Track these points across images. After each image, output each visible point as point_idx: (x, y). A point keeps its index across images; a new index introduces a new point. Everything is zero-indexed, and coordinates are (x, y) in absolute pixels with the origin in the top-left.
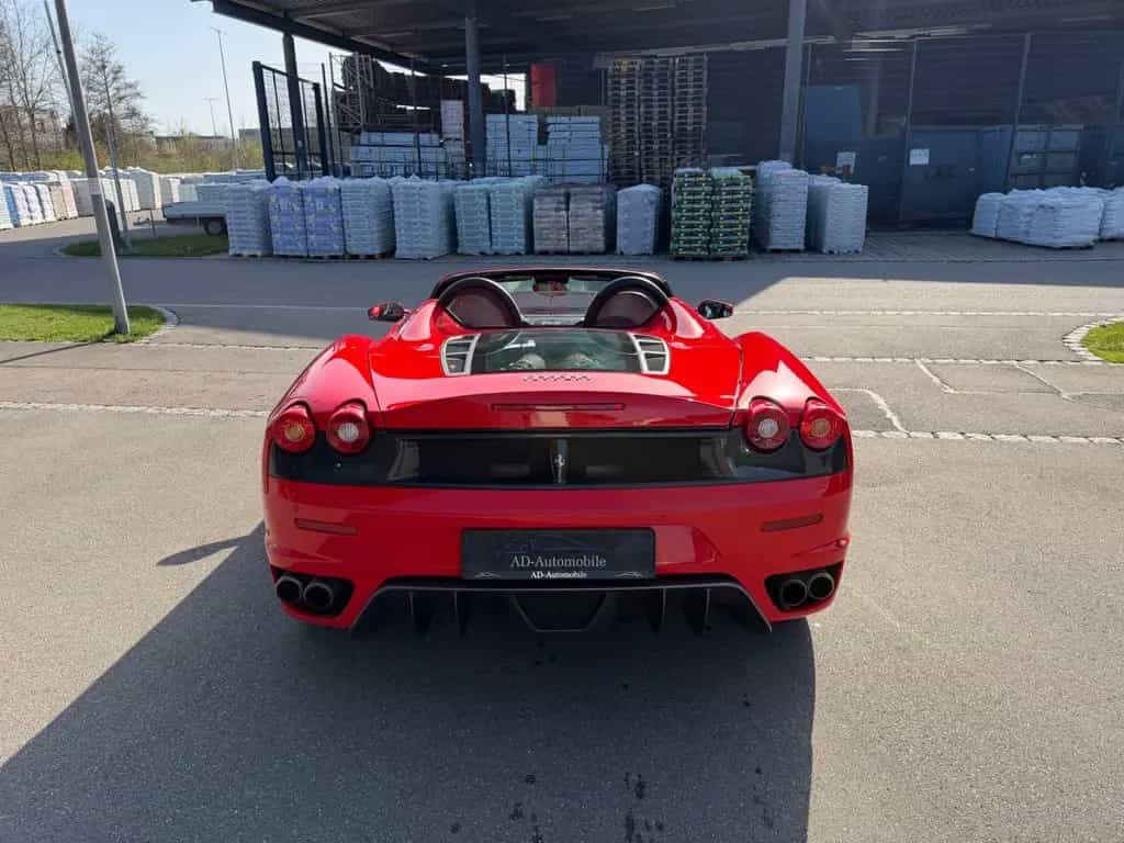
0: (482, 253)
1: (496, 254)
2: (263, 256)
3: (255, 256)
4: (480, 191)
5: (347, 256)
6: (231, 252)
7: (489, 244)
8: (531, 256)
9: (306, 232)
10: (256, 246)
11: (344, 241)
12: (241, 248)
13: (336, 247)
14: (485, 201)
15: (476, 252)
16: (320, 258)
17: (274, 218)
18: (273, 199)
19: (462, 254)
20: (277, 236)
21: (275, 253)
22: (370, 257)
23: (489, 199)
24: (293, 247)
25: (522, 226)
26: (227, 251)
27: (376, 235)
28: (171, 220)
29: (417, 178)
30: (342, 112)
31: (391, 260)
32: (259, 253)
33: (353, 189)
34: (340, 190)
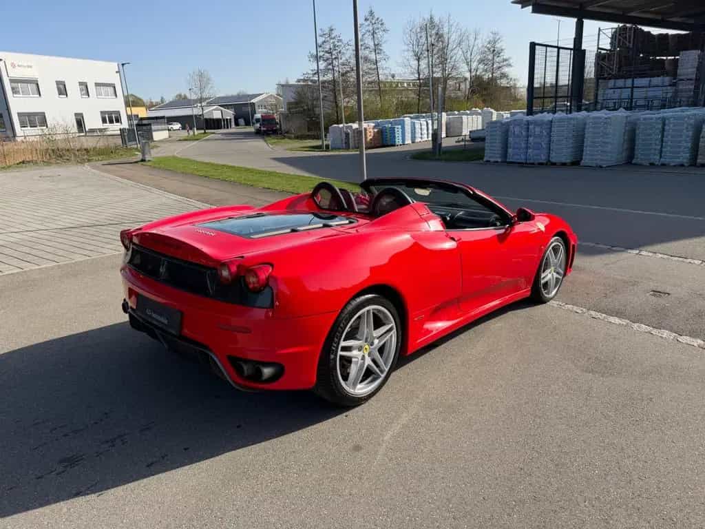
0: (652, 164)
1: (663, 165)
2: (502, 162)
3: (497, 162)
4: (659, 118)
5: (549, 163)
6: (485, 159)
7: (658, 157)
8: (693, 168)
9: (527, 148)
10: (498, 156)
11: (549, 153)
12: (490, 157)
13: (543, 157)
14: (660, 126)
15: (646, 163)
16: (533, 164)
17: (511, 139)
18: (511, 127)
19: (635, 164)
20: (510, 151)
21: (508, 160)
22: (564, 164)
23: (664, 124)
24: (518, 157)
25: (689, 145)
26: (482, 159)
27: (570, 150)
28: (473, 140)
29: (624, 110)
30: (602, 67)
31: (577, 167)
32: (499, 160)
33: (561, 120)
34: (551, 122)
